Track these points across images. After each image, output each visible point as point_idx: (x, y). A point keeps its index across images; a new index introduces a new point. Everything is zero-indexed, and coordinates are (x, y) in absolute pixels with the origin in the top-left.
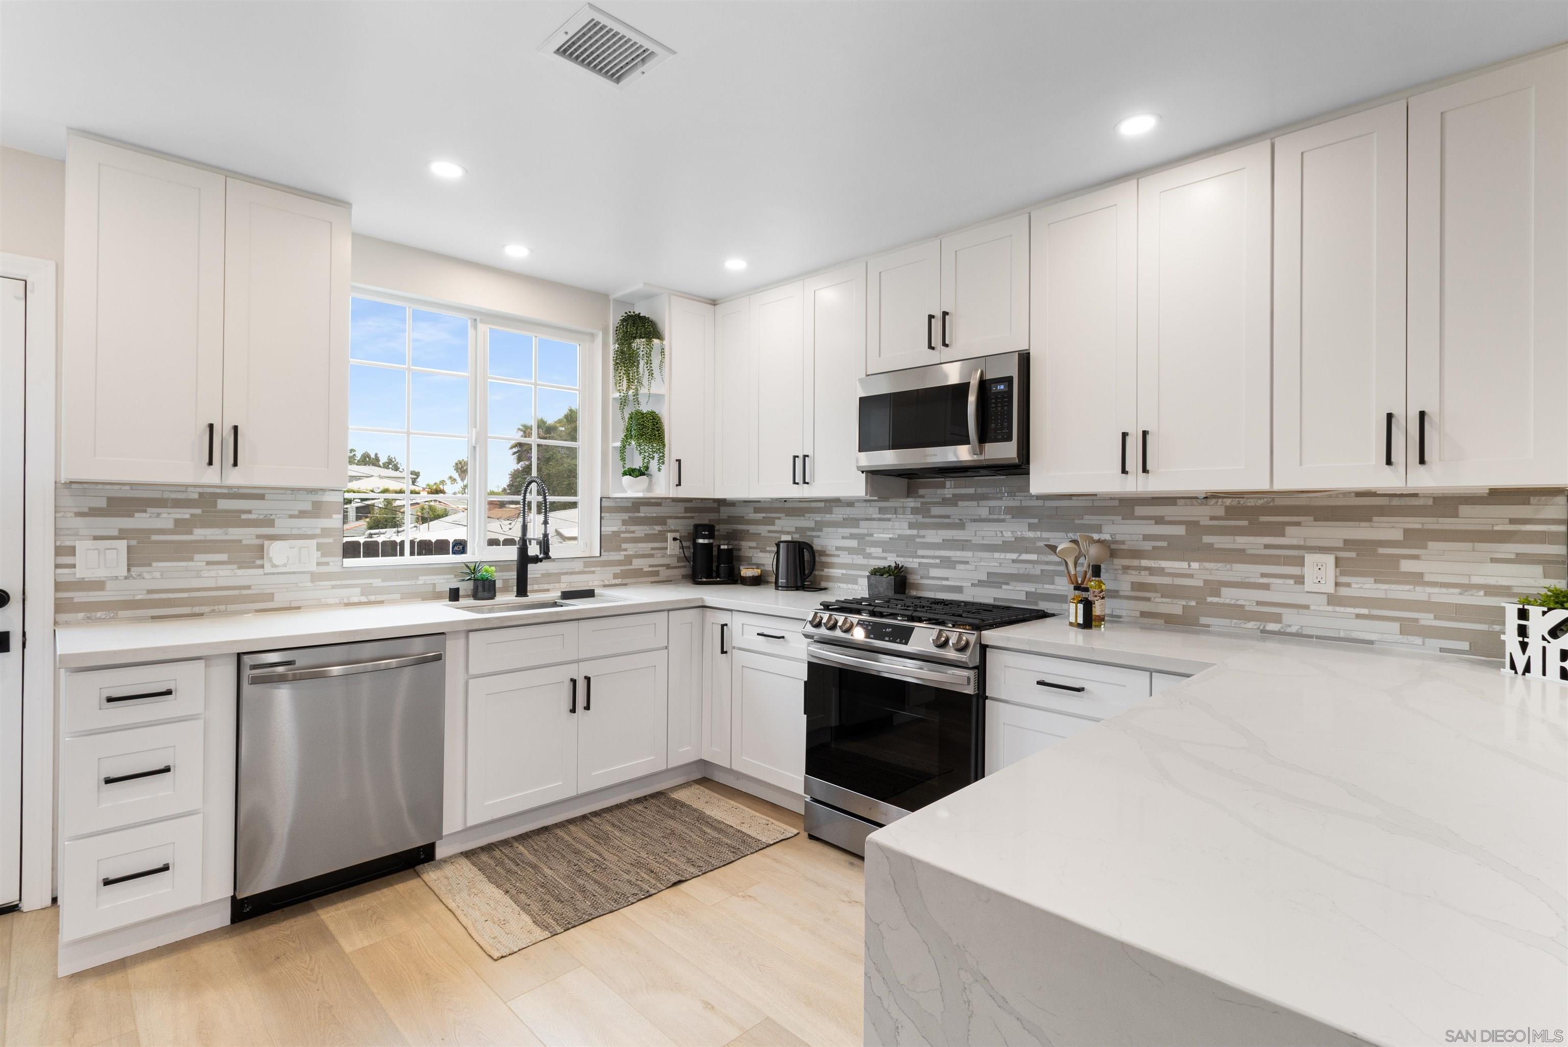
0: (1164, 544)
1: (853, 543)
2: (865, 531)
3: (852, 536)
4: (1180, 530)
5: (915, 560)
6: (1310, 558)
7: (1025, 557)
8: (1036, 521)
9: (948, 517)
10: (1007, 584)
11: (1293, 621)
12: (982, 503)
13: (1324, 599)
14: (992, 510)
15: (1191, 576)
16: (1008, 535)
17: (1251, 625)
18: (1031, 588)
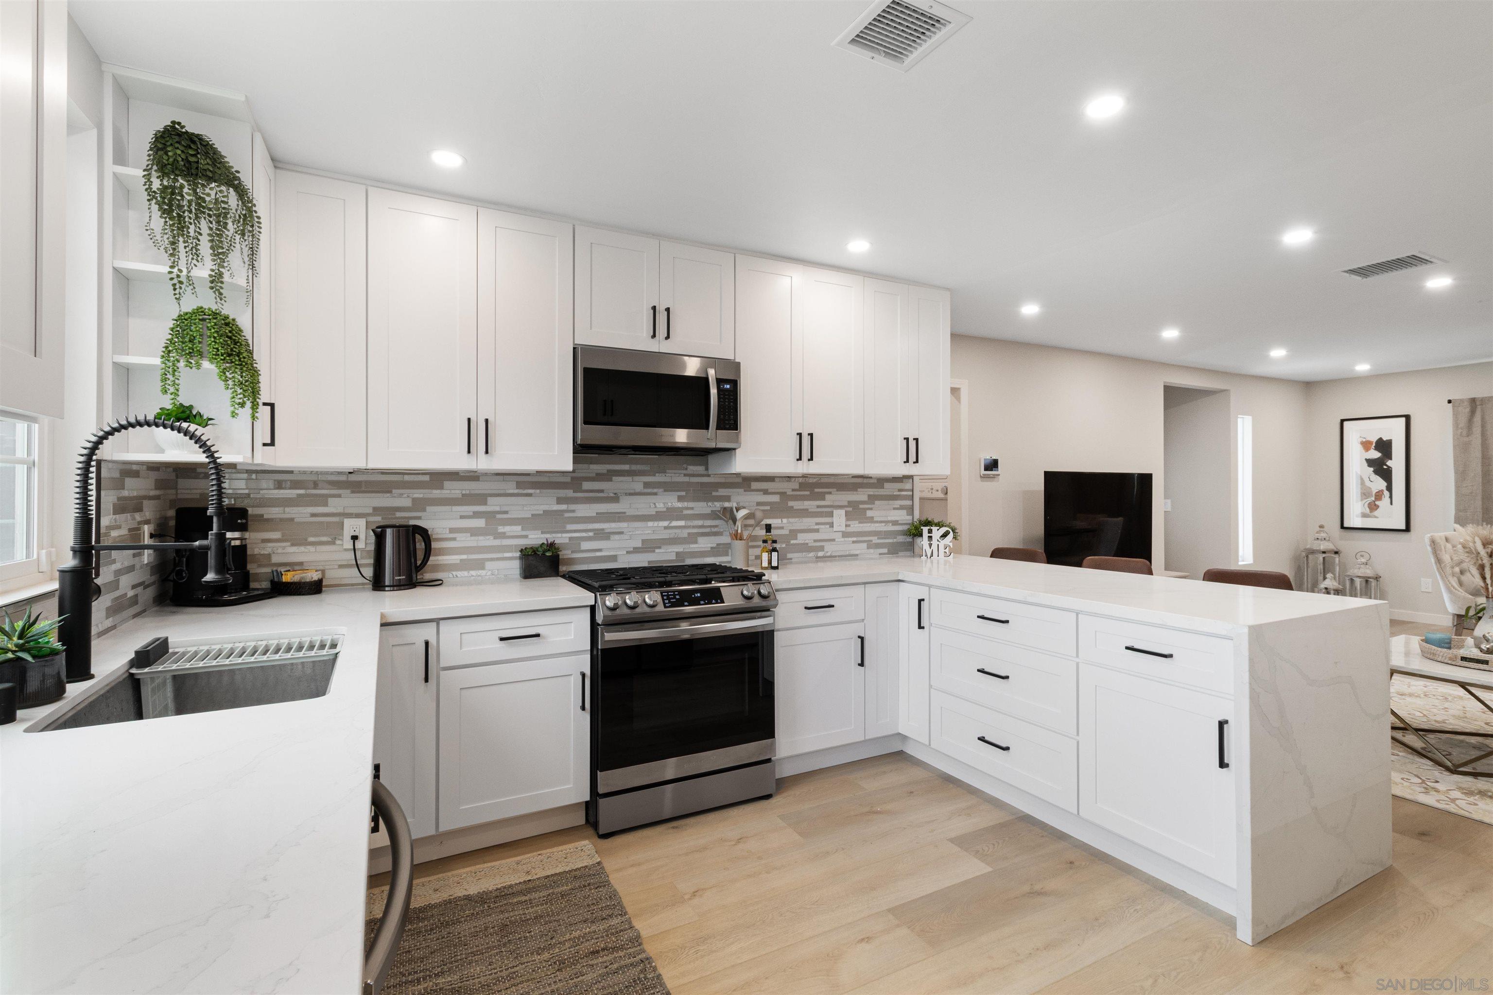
0: (768, 508)
1: (480, 523)
2: (497, 509)
3: (476, 515)
4: (776, 498)
5: (564, 535)
6: (836, 512)
7: (675, 523)
8: (683, 493)
9: (602, 491)
10: (660, 548)
11: (830, 549)
12: (636, 478)
13: (840, 534)
14: (647, 485)
15: (782, 528)
16: (661, 506)
17: (812, 554)
18: (679, 548)
